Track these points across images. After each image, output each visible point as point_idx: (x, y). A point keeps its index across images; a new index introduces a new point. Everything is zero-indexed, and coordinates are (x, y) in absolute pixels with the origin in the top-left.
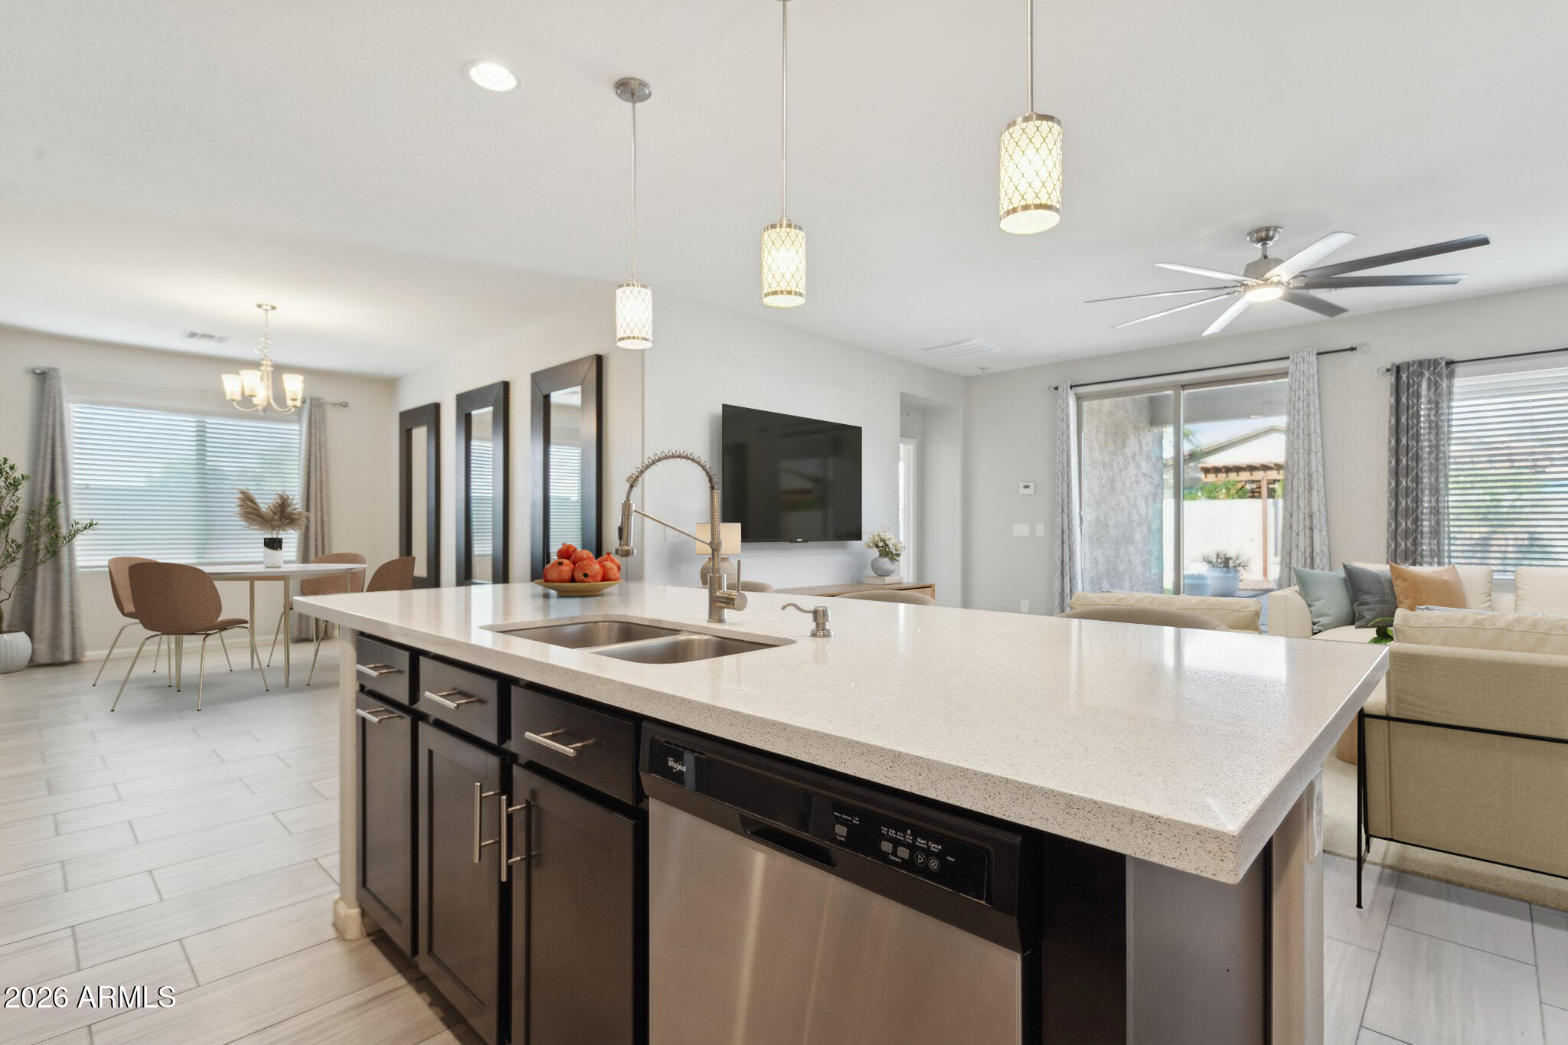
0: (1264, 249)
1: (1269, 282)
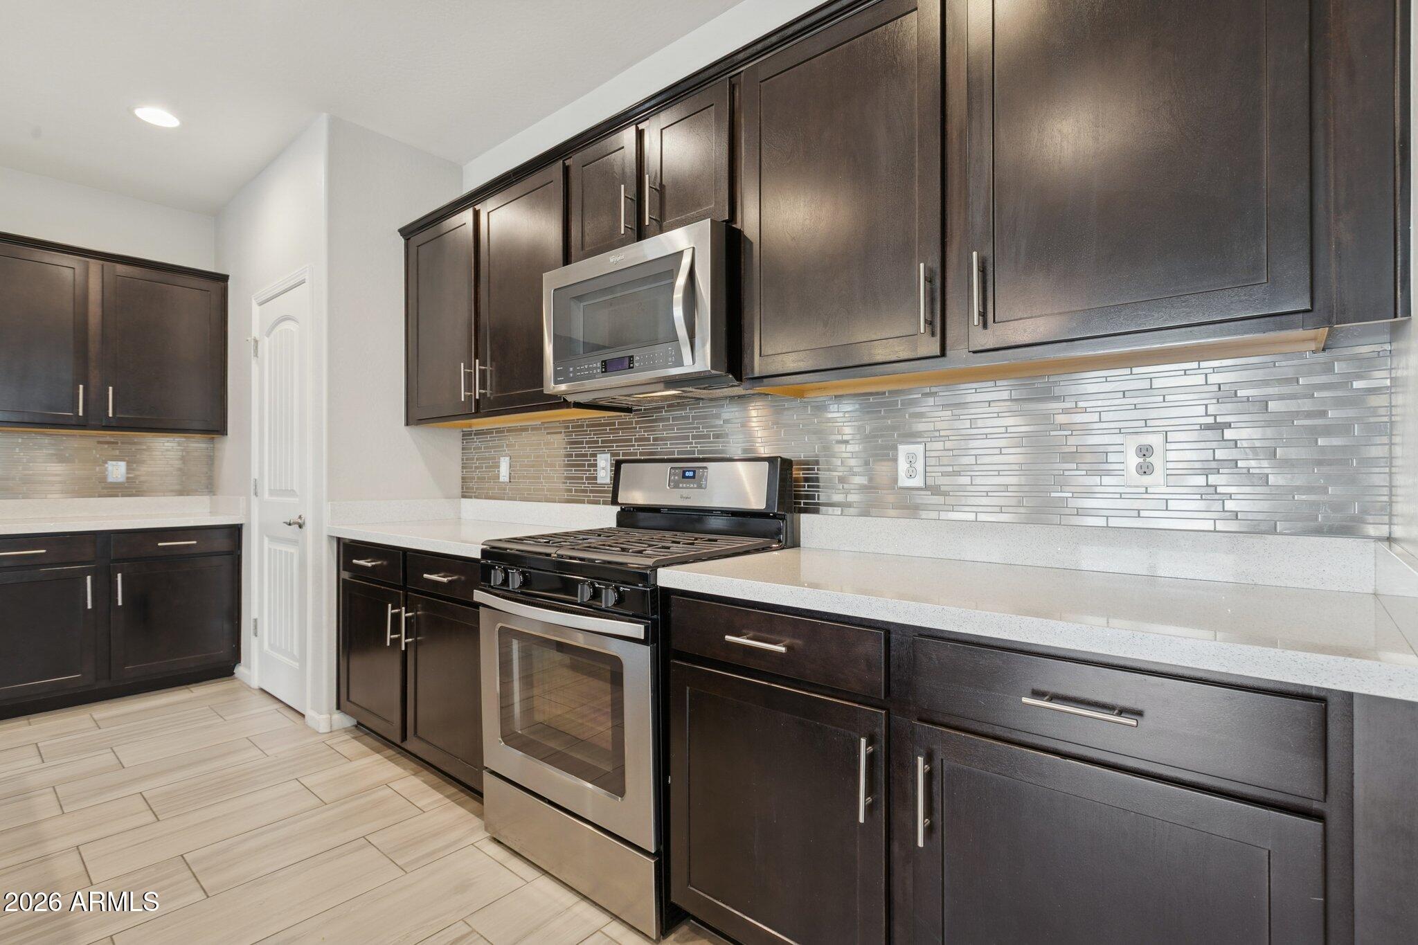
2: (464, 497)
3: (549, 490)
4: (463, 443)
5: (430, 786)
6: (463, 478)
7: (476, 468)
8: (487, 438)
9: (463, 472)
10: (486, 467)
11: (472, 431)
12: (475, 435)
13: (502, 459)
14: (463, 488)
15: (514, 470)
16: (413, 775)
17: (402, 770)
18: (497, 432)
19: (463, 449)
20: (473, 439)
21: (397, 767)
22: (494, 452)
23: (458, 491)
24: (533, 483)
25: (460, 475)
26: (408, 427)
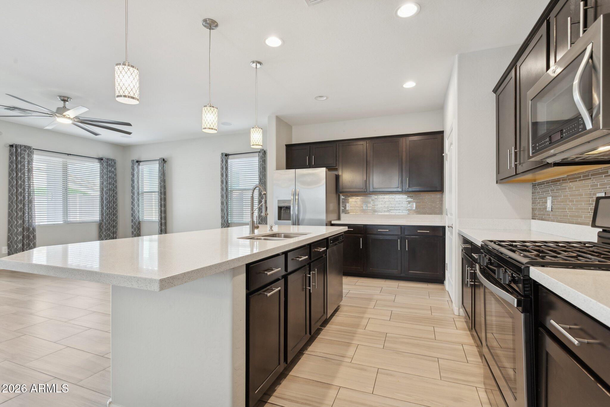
0: (64, 104)
1: (65, 116)
2: (533, 219)
3: (570, 216)
4: (532, 190)
5: (479, 354)
6: (532, 209)
7: (538, 203)
8: (542, 186)
9: (532, 205)
10: (542, 203)
11: (536, 183)
12: (538, 185)
13: (548, 198)
14: (532, 214)
15: (553, 204)
16: (476, 346)
17: (473, 342)
18: (547, 183)
19: (533, 193)
20: (537, 187)
21: (472, 340)
22: (545, 194)
23: (530, 216)
24: (562, 212)
25: (531, 206)
26: (497, 184)
